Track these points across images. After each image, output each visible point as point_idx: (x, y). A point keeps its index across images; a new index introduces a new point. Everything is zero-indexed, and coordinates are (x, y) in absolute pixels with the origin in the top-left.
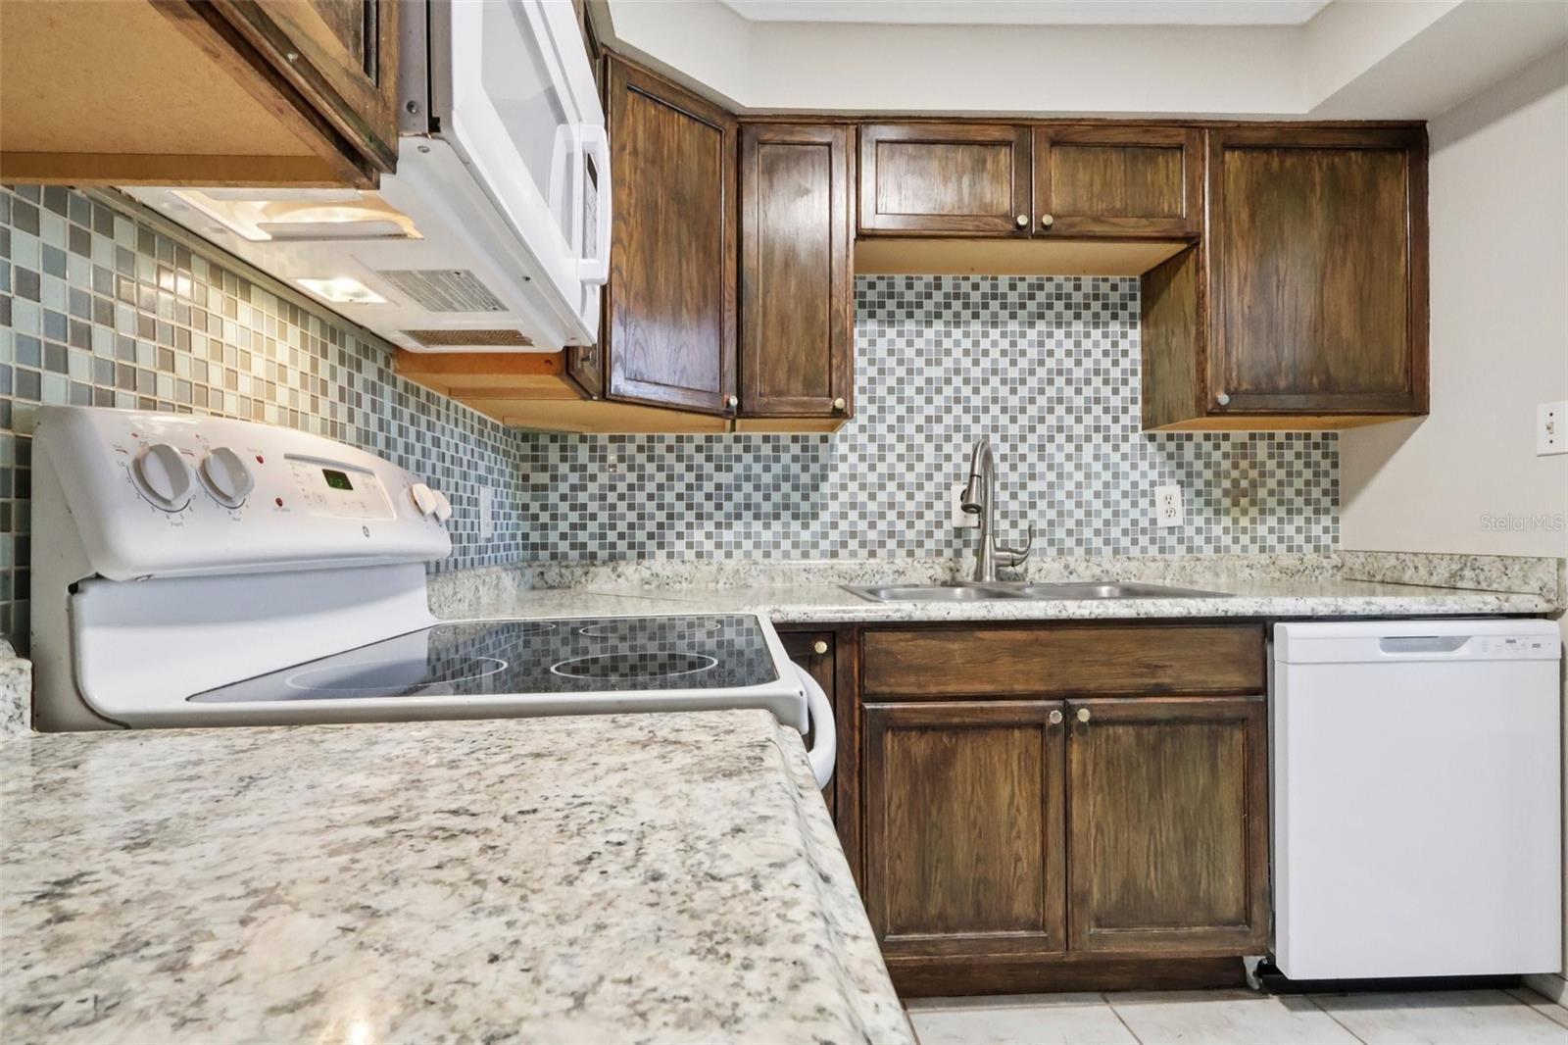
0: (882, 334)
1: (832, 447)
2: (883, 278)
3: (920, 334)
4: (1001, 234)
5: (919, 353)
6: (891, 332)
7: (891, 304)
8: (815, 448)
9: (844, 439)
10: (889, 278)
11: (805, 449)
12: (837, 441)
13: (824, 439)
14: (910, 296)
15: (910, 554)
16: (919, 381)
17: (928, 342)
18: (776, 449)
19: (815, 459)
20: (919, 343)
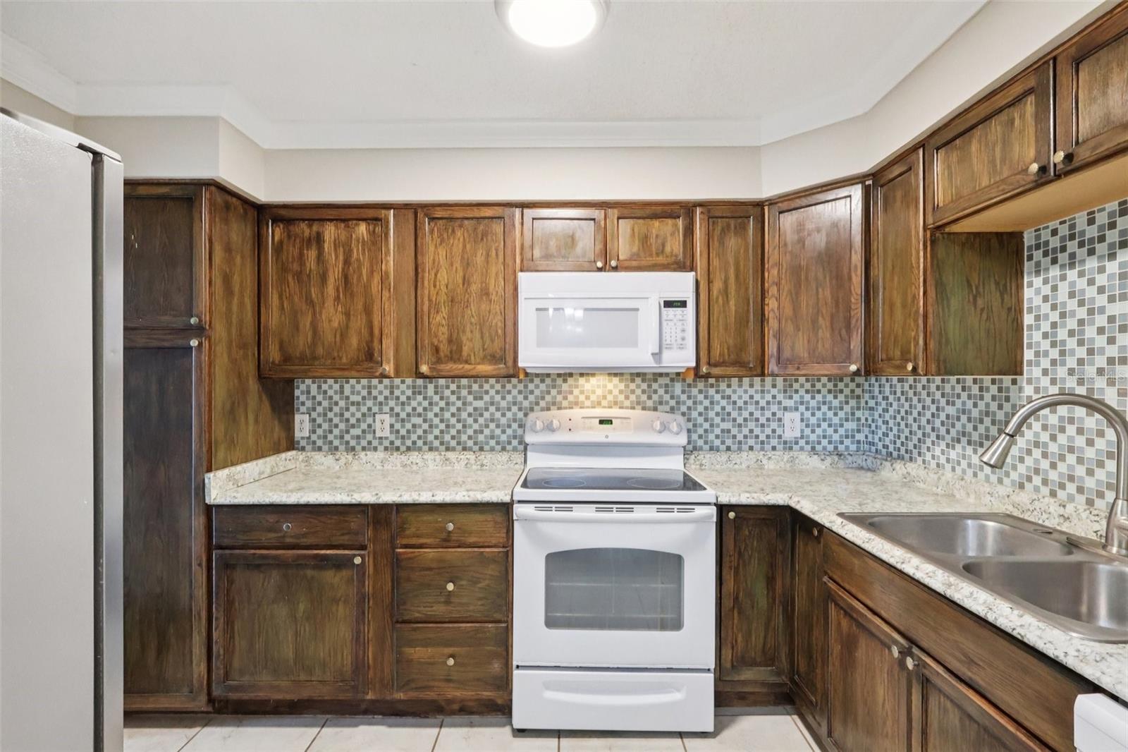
0: (1063, 278)
1: (1021, 390)
2: (1064, 222)
3: (1102, 270)
4: (1027, 187)
5: (1101, 290)
6: (1072, 274)
7: (1072, 246)
8: (1008, 389)
9: (1029, 381)
10: (1070, 220)
11: (1000, 390)
12: (1024, 384)
13: (1014, 382)
14: (1092, 232)
15: (1053, 494)
16: (1101, 321)
17: (1111, 277)
18: (981, 389)
19: (1007, 399)
20: (1101, 280)
